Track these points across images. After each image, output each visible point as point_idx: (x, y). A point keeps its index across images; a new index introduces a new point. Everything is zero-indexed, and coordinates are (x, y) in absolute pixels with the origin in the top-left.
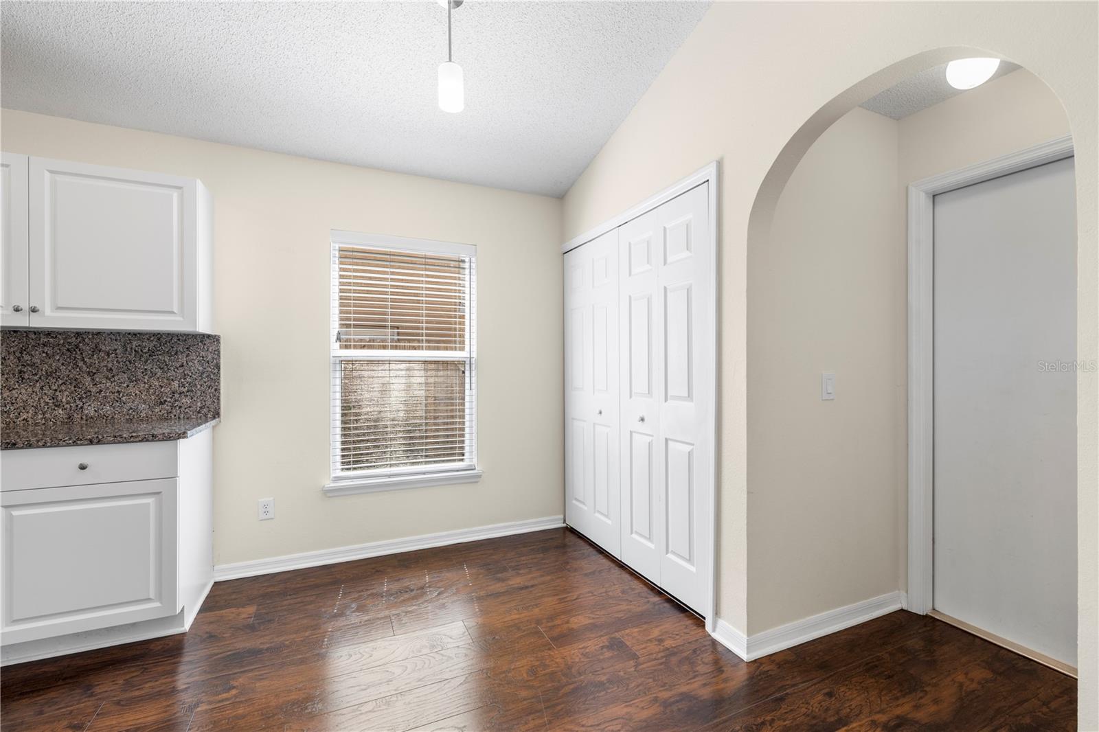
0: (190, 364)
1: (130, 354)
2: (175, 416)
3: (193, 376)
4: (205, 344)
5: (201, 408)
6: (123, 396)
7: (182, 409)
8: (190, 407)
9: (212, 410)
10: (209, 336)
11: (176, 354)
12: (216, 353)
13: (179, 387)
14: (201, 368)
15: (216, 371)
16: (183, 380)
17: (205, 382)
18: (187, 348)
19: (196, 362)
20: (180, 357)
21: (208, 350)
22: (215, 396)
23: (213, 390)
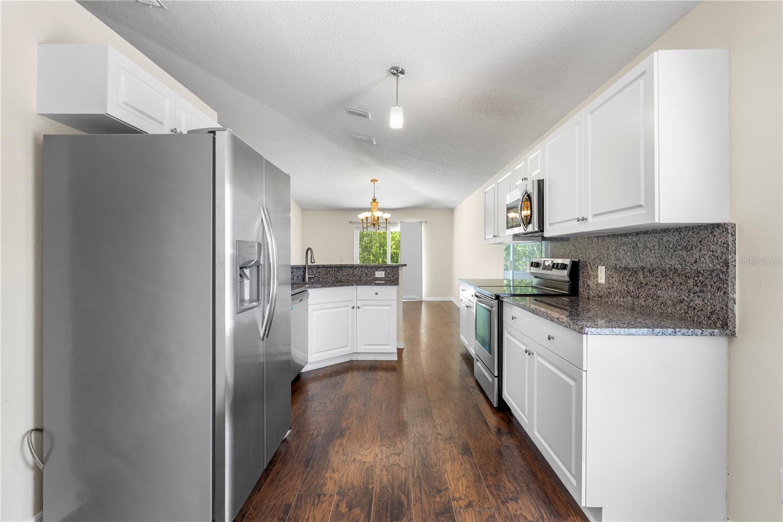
0: (702, 259)
1: (662, 250)
2: (690, 317)
3: (705, 274)
4: (715, 236)
5: (711, 313)
6: (658, 290)
7: (696, 311)
8: (702, 310)
9: (721, 318)
10: (718, 225)
11: (691, 249)
12: (725, 246)
13: (693, 285)
14: (711, 265)
15: (725, 269)
16: (696, 279)
17: (715, 283)
18: (700, 242)
19: (707, 257)
20: (694, 252)
21: (717, 243)
22: (723, 300)
23: (722, 293)
